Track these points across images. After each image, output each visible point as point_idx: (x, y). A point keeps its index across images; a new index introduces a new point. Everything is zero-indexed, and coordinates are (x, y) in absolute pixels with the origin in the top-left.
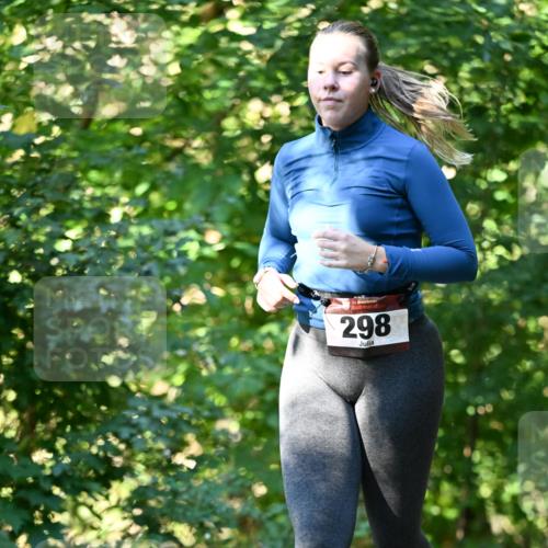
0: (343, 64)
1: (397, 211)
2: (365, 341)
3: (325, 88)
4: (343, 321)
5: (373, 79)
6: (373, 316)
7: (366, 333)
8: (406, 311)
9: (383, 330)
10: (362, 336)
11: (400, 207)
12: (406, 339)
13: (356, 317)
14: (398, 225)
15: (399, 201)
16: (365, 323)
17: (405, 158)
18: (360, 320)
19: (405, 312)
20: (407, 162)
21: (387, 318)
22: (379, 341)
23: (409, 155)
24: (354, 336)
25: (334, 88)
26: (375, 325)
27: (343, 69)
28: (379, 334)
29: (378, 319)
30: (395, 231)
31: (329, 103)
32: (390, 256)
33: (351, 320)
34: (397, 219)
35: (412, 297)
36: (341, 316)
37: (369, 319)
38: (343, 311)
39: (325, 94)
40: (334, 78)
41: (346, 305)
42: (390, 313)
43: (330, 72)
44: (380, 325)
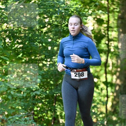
1: (85, 52)
4: (75, 74)
5: (81, 26)
7: (79, 76)
9: (82, 75)
10: (79, 77)
11: (86, 51)
12: (87, 77)
14: (86, 55)
15: (86, 50)
17: (87, 42)
18: (78, 74)
19: (87, 72)
20: (88, 42)
21: (83, 73)
22: (81, 78)
23: (88, 41)
24: (77, 76)
25: (74, 28)
26: (81, 74)
28: (82, 76)
30: (85, 56)
32: (85, 61)
34: (85, 53)
35: (88, 69)
36: (74, 73)
37: (80, 73)
38: (74, 72)
39: (72, 29)
40: (74, 26)
41: (75, 71)
42: (84, 72)
43: (73, 25)
44: (82, 74)
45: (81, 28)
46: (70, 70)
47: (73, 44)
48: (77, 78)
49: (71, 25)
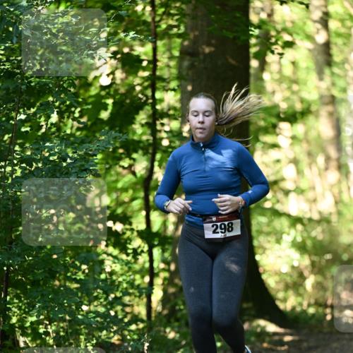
0: (206, 112)
1: (234, 177)
2: (223, 234)
3: (199, 122)
4: (213, 226)
5: (217, 118)
6: (226, 223)
7: (223, 231)
8: (239, 220)
9: (230, 229)
10: (222, 232)
12: (239, 233)
13: (219, 224)
15: (235, 172)
16: (223, 227)
18: (221, 225)
21: (232, 224)
22: (229, 234)
24: (218, 233)
25: (203, 123)
26: (227, 227)
27: (207, 114)
28: (229, 231)
29: (228, 224)
30: (234, 185)
31: (201, 130)
33: (217, 226)
36: (211, 225)
37: (224, 224)
38: (212, 222)
39: (199, 126)
40: (203, 118)
41: (214, 219)
42: (233, 222)
43: (201, 116)
44: (229, 227)
45: (216, 121)
46: (201, 219)
48: (219, 236)
49: (196, 116)
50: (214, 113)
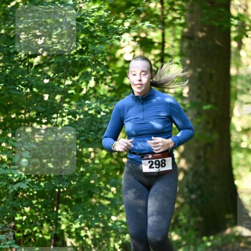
0: (143, 71)
1: (167, 123)
2: (157, 169)
5: (152, 76)
6: (160, 160)
8: (171, 158)
9: (163, 165)
10: (156, 167)
13: (154, 161)
16: (157, 163)
21: (165, 161)
22: (162, 169)
24: (153, 168)
25: (140, 81)
26: (161, 163)
28: (162, 167)
29: (162, 161)
31: (139, 86)
33: (152, 162)
36: (149, 161)
38: (149, 159)
40: (140, 77)
41: (150, 156)
42: (165, 159)
43: (138, 75)
46: (140, 156)
47: (144, 110)
48: (155, 170)
49: (134, 75)
50: (149, 73)
